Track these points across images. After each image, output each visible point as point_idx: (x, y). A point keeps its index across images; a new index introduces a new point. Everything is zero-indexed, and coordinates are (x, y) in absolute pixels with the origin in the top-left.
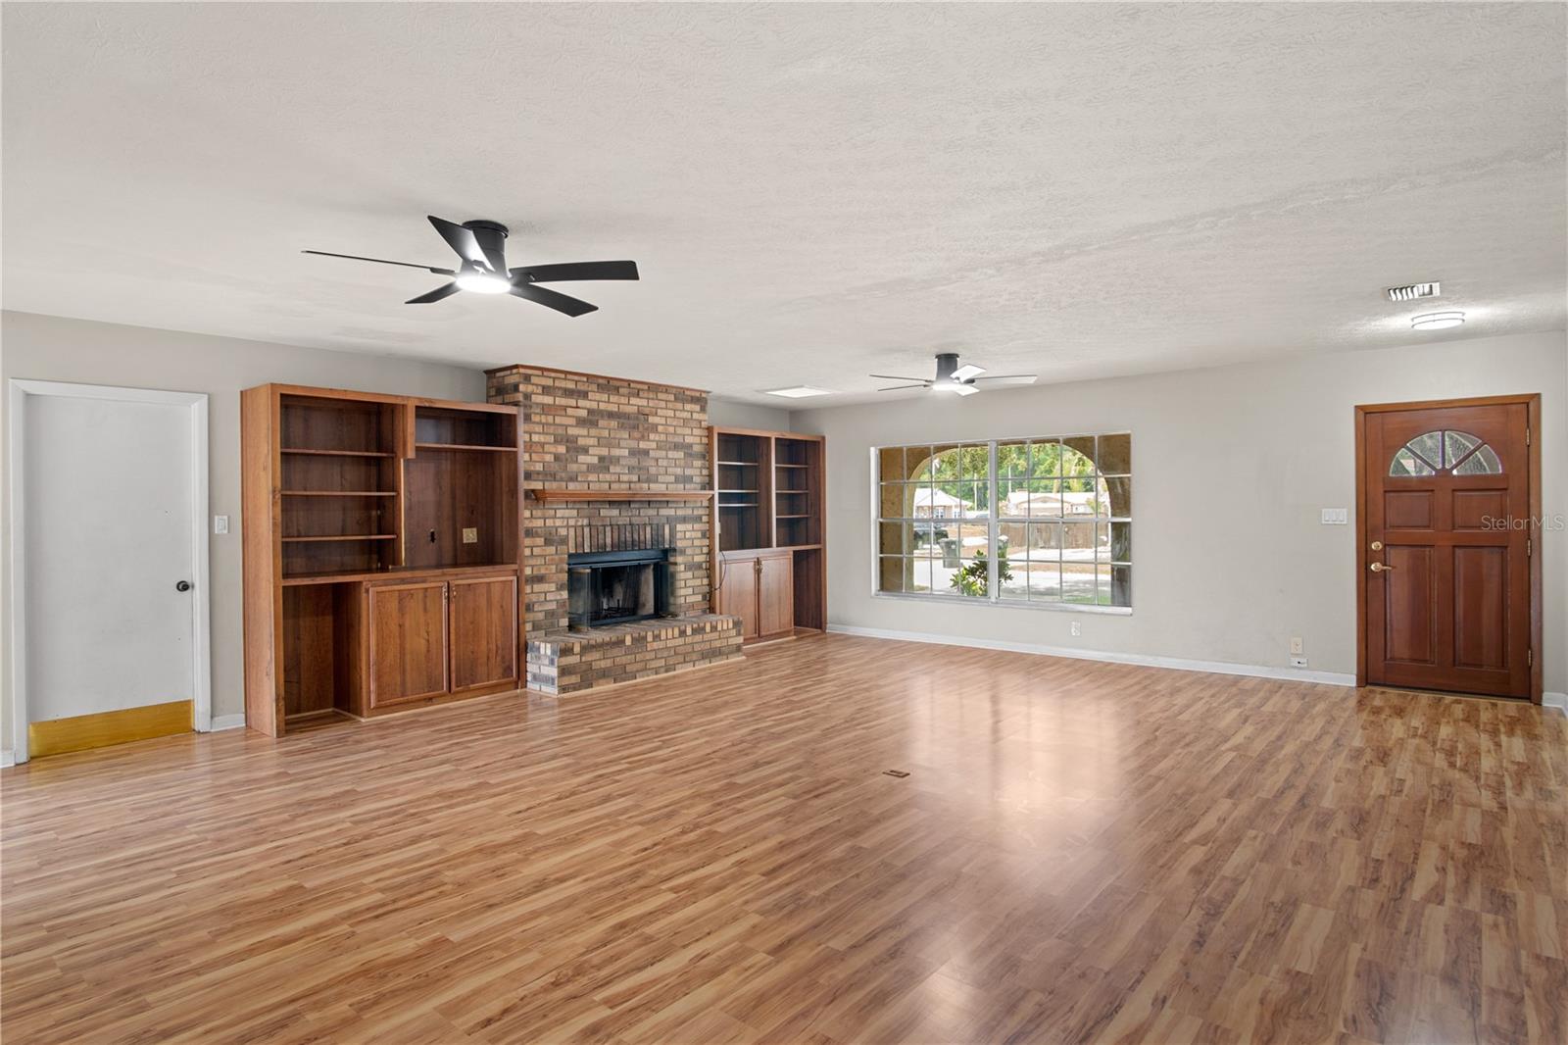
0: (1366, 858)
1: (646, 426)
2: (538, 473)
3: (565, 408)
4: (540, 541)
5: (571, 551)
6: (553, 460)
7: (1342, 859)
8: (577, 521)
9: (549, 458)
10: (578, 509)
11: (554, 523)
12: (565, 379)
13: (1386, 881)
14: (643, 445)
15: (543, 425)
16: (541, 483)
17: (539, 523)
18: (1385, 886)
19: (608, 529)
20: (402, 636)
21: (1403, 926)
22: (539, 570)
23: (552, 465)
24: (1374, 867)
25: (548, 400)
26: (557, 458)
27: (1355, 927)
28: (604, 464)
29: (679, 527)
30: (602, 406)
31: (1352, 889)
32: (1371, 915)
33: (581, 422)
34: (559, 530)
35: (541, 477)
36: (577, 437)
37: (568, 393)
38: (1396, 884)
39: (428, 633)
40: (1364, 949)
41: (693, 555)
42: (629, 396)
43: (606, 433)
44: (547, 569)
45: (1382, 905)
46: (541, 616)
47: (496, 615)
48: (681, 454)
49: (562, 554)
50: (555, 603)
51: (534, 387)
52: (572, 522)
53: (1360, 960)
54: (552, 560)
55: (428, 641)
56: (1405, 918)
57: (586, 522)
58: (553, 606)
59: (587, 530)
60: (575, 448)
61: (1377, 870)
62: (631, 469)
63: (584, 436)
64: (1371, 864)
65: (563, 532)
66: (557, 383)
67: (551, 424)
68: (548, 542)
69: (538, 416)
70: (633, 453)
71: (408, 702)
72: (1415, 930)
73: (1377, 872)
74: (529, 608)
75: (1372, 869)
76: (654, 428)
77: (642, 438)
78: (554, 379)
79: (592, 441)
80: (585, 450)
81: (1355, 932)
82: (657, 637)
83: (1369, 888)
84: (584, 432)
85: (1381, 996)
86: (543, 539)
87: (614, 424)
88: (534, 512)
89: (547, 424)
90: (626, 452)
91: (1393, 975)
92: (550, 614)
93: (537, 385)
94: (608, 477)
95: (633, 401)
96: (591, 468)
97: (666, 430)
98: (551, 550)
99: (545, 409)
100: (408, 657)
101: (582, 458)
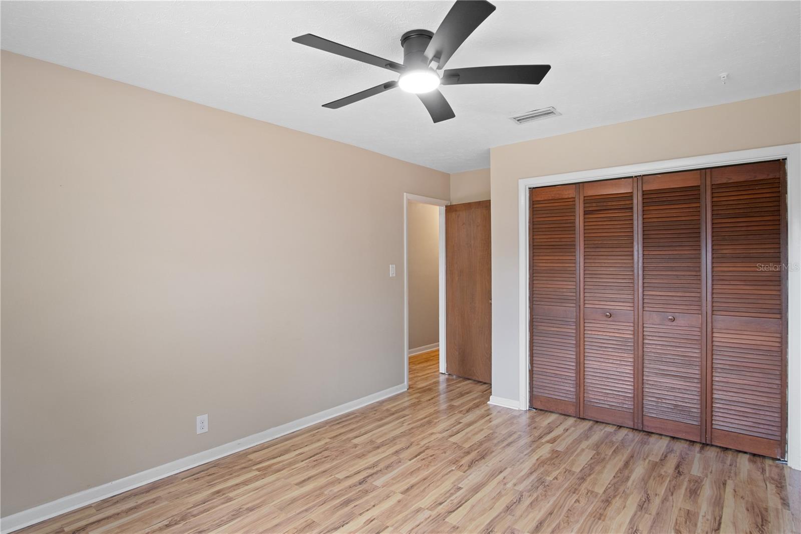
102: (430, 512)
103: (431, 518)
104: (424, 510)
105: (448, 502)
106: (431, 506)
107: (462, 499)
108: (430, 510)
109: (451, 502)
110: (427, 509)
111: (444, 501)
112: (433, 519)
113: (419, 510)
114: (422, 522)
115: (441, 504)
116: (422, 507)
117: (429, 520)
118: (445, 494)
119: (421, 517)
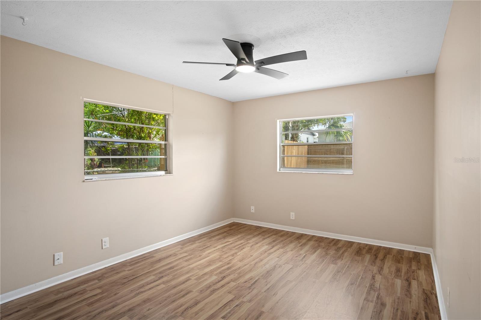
102: (244, 300)
103: (243, 297)
104: (247, 301)
105: (232, 307)
106: (243, 304)
107: (223, 309)
108: (243, 301)
109: (231, 306)
110: (245, 302)
111: (235, 307)
112: (242, 296)
113: (250, 301)
114: (247, 295)
115: (237, 306)
116: (248, 303)
117: (244, 296)
118: (234, 312)
119: (248, 297)
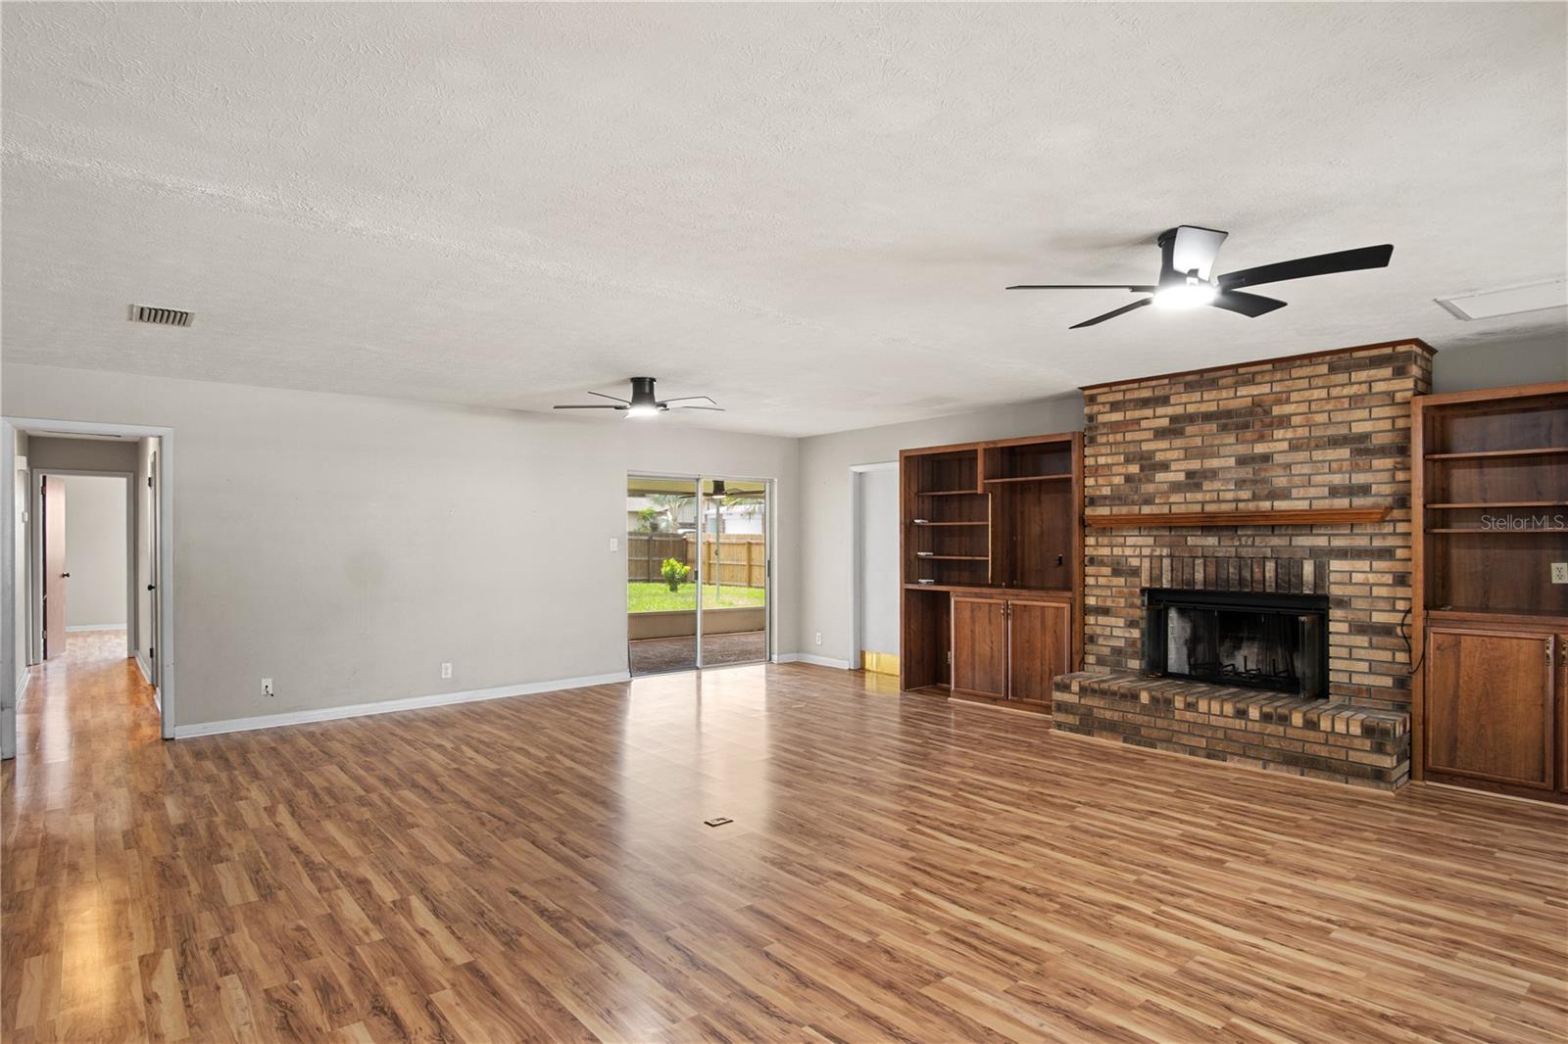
0: (241, 971)
1: (1267, 420)
2: (1105, 497)
3: (1137, 421)
4: (1107, 571)
5: (1143, 585)
6: (1123, 482)
7: (262, 954)
8: (1153, 551)
9: (1118, 480)
10: (1155, 536)
11: (1123, 552)
12: (1139, 388)
13: (204, 954)
14: (1260, 448)
15: (1111, 444)
16: (1108, 508)
17: (1106, 551)
18: (202, 948)
19: (1199, 562)
20: (973, 639)
21: (169, 922)
22: (1105, 601)
23: (1122, 487)
24: (225, 963)
25: (1117, 417)
26: (1129, 479)
27: (206, 904)
28: (1194, 480)
29: (1335, 565)
30: (1191, 409)
31: (230, 930)
32: (199, 918)
33: (1160, 434)
34: (1130, 559)
35: (1107, 502)
36: (1154, 452)
37: (1145, 403)
38: (193, 957)
39: (992, 642)
40: (189, 892)
41: (1371, 611)
42: (1236, 386)
43: (1198, 441)
44: (1113, 601)
45: (195, 931)
46: (1107, 651)
47: (1049, 640)
48: (1344, 453)
49: (1133, 587)
50: (1123, 640)
51: (1101, 406)
52: (1146, 551)
53: (188, 885)
54: (1120, 592)
55: (992, 649)
56: (170, 929)
57: (1165, 551)
58: (1121, 643)
59: (1166, 562)
60: (1151, 465)
61: (221, 963)
62: (1240, 484)
63: (1162, 450)
64: (230, 965)
65: (1135, 562)
66: (1129, 396)
67: (1119, 443)
68: (1116, 573)
69: (1105, 436)
70: (1242, 461)
71: (976, 695)
72: (157, 923)
73: (218, 960)
74: (1092, 639)
75: (225, 959)
76: (1284, 422)
77: (1261, 438)
78: (1124, 391)
79: (1174, 455)
80: (1165, 466)
81: (203, 900)
82: (1190, 707)
83: (216, 939)
84: (1163, 444)
85: (164, 874)
86: (1110, 569)
87: (1213, 427)
88: (1100, 539)
89: (1115, 443)
90: (1232, 461)
91: (161, 886)
92: (1117, 651)
93: (1103, 403)
94: (1199, 496)
95: (1242, 391)
96: (1176, 487)
97: (1308, 420)
98: (1121, 581)
99: (1115, 427)
100: (977, 658)
101: (1160, 476)
